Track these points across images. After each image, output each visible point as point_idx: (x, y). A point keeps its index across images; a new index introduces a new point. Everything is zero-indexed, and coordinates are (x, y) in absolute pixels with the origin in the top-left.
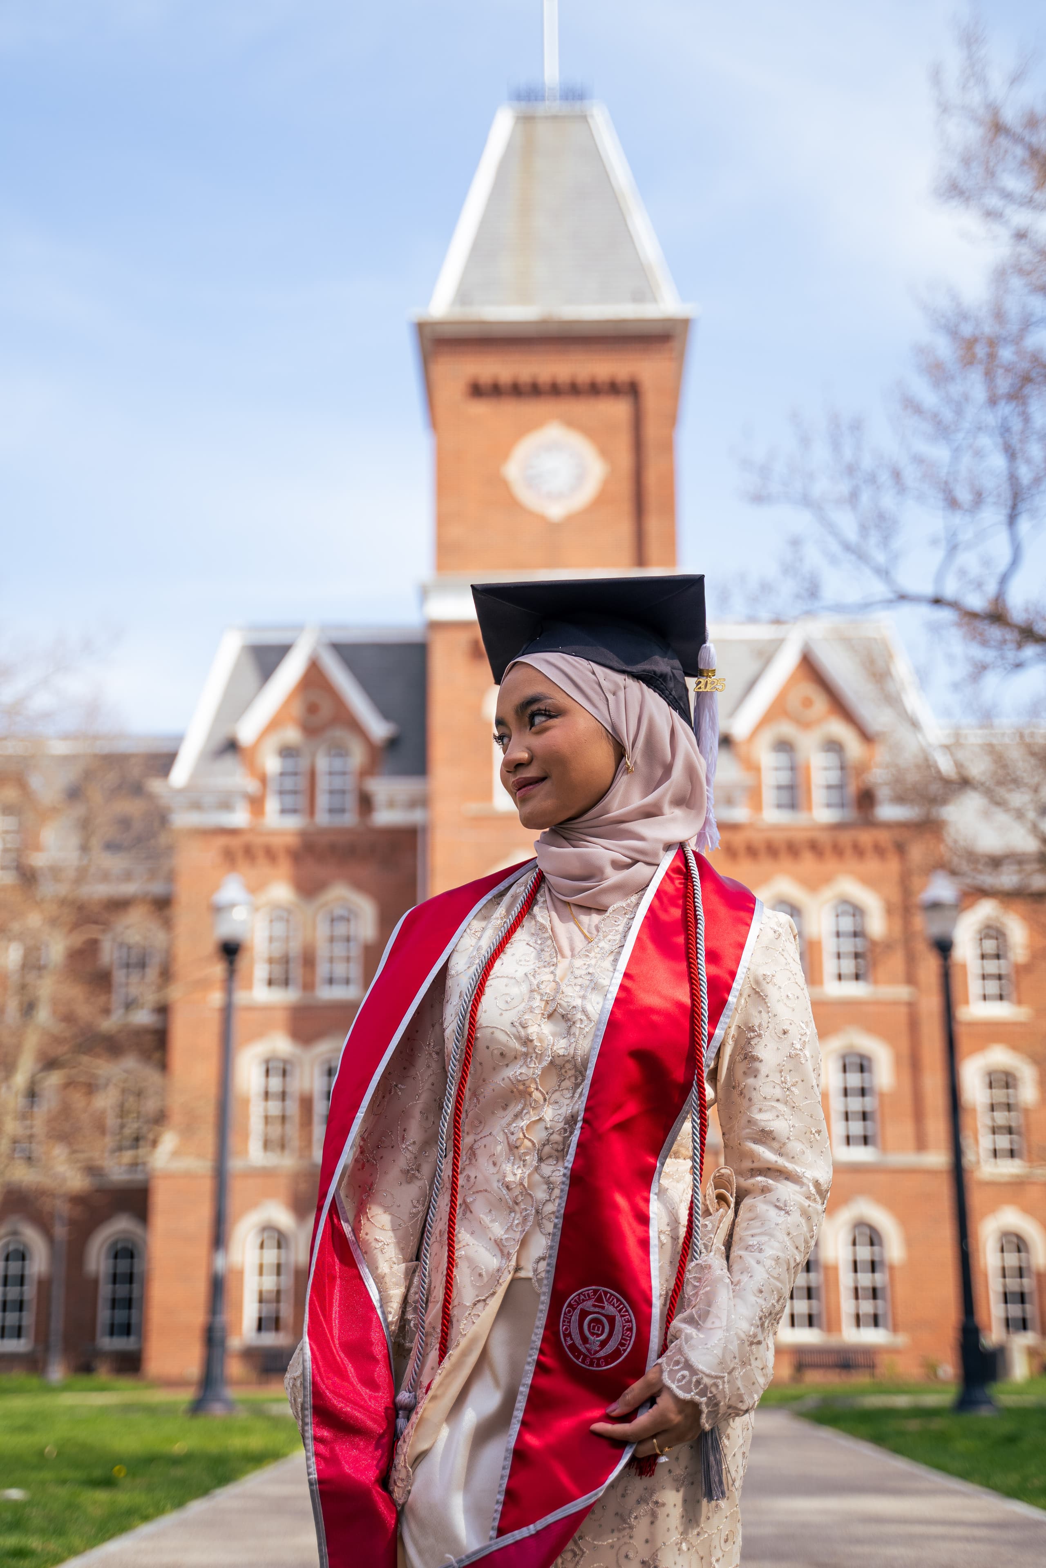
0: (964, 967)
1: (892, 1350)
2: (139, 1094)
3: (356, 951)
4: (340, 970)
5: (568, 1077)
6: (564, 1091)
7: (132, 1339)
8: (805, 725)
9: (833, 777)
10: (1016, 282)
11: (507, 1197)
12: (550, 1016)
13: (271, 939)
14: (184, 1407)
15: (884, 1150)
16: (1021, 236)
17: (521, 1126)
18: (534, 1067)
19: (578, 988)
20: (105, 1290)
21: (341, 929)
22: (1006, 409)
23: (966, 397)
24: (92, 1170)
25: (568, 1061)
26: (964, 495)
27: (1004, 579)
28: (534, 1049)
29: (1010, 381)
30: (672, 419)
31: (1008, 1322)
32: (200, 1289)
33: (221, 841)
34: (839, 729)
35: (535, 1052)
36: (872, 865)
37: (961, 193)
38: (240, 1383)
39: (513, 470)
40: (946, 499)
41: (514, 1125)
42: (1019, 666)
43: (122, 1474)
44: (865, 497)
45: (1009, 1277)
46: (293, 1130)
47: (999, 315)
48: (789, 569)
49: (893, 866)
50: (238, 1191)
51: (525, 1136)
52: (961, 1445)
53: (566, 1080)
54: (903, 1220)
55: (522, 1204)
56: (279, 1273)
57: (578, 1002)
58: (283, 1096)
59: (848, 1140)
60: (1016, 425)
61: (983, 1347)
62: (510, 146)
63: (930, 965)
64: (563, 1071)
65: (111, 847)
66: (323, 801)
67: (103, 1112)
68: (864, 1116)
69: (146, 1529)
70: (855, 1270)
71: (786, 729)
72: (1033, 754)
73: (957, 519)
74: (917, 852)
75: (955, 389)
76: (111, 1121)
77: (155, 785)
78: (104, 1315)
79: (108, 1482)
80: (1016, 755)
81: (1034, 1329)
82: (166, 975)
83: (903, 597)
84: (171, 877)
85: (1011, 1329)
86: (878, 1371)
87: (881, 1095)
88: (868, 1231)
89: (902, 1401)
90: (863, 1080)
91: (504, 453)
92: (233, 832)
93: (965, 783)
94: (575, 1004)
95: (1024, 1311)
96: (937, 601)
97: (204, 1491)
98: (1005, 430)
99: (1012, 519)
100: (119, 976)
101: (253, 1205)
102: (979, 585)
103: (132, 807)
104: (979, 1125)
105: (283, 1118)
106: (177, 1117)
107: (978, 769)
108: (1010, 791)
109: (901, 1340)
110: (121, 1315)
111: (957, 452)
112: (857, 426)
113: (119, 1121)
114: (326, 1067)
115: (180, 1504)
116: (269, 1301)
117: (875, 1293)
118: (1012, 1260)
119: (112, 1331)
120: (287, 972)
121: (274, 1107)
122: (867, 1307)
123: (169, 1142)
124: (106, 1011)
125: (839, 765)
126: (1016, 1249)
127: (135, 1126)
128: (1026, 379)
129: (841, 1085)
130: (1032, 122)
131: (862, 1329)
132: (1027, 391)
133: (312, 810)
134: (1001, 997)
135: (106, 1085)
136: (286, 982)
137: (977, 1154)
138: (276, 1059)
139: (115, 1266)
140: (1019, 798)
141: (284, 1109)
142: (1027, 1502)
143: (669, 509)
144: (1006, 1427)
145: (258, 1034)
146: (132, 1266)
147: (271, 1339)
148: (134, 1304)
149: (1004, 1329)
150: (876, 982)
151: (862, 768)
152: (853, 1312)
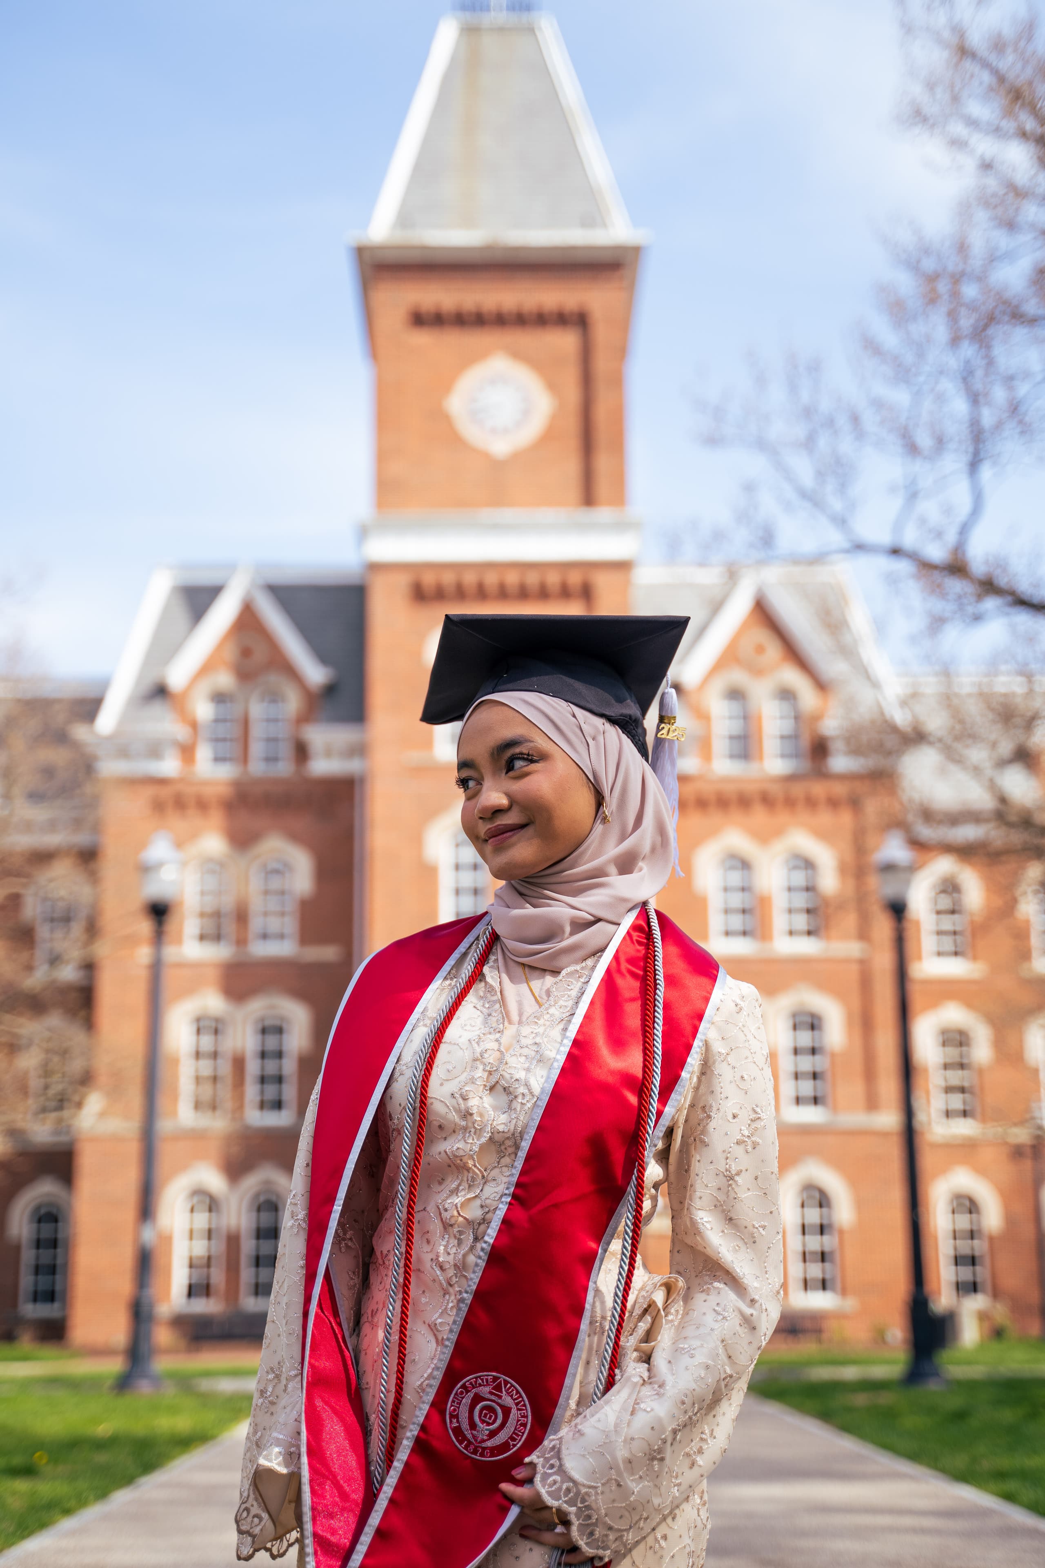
0: (917, 923)
1: (839, 1316)
2: (64, 1053)
3: (291, 906)
4: (274, 924)
5: (507, 1154)
6: (504, 1168)
7: (56, 1305)
8: (758, 672)
9: (787, 726)
10: (981, 216)
11: (441, 1278)
12: (492, 1089)
13: (203, 893)
14: (109, 1382)
15: (835, 1109)
16: (987, 166)
17: (455, 1203)
18: (472, 1143)
19: (522, 1059)
20: (28, 1256)
21: (275, 883)
22: (968, 350)
23: (928, 339)
24: (13, 1133)
25: (508, 1138)
26: (924, 440)
27: (964, 530)
28: (474, 1123)
29: (972, 321)
30: (622, 351)
31: (958, 1286)
32: (127, 1259)
33: (148, 792)
34: (792, 676)
35: (475, 1127)
36: (825, 818)
37: (925, 120)
38: (169, 1351)
39: (456, 404)
40: (907, 445)
41: (449, 1201)
42: (977, 618)
43: (44, 1461)
44: (823, 442)
45: (959, 1239)
46: (225, 1092)
47: (962, 248)
48: (743, 517)
49: (846, 818)
50: (166, 1154)
51: (459, 1214)
52: (910, 1421)
53: (506, 1157)
54: (854, 1181)
55: (456, 1285)
56: (209, 1238)
57: (521, 1075)
58: (215, 1055)
59: (798, 1101)
60: (980, 369)
61: (932, 1312)
62: (453, 59)
63: (883, 926)
64: (503, 1147)
65: (35, 797)
66: (257, 749)
67: (26, 1073)
68: (815, 1076)
69: (67, 1524)
70: (804, 1233)
71: (737, 676)
72: (992, 710)
73: (918, 466)
74: (872, 808)
75: (918, 329)
76: (35, 1083)
77: (80, 732)
78: (26, 1281)
79: (28, 1471)
80: (974, 710)
81: (984, 1291)
82: (92, 929)
83: (859, 547)
84: (97, 828)
85: (960, 1292)
86: (825, 1336)
87: (833, 1055)
88: (817, 1195)
89: (850, 1373)
90: (813, 1040)
91: (446, 386)
92: (162, 782)
93: (920, 737)
94: (518, 1077)
95: (974, 1274)
96: (896, 552)
97: (127, 1480)
98: (967, 373)
99: (974, 465)
100: (43, 932)
101: (182, 1167)
102: (939, 535)
103: (57, 756)
104: (931, 1086)
105: (215, 1079)
106: (103, 1078)
107: (935, 723)
108: (967, 746)
109: (850, 1304)
110: (44, 1280)
111: (918, 395)
112: (815, 368)
113: (42, 1080)
114: (260, 1026)
115: (103, 1494)
116: (201, 1267)
117: (823, 1257)
118: (963, 1221)
119: (36, 1297)
120: (219, 927)
121: (206, 1067)
122: (815, 1270)
123: (94, 1103)
124: (29, 968)
125: (793, 714)
126: (968, 1211)
127: (60, 1087)
128: (991, 319)
129: (791, 1045)
130: (999, 45)
131: (809, 1292)
132: (990, 331)
133: (245, 758)
134: (956, 954)
135: (29, 1045)
136: (217, 937)
137: (929, 1115)
138: (209, 1018)
139: (39, 1231)
140: (978, 755)
141: (215, 1069)
142: (976, 1486)
143: (618, 445)
144: (955, 1402)
145: (189, 990)
146: (56, 1231)
147: (201, 1306)
148: (58, 1270)
149: (954, 1293)
150: (828, 938)
151: (816, 718)
152: (801, 1275)
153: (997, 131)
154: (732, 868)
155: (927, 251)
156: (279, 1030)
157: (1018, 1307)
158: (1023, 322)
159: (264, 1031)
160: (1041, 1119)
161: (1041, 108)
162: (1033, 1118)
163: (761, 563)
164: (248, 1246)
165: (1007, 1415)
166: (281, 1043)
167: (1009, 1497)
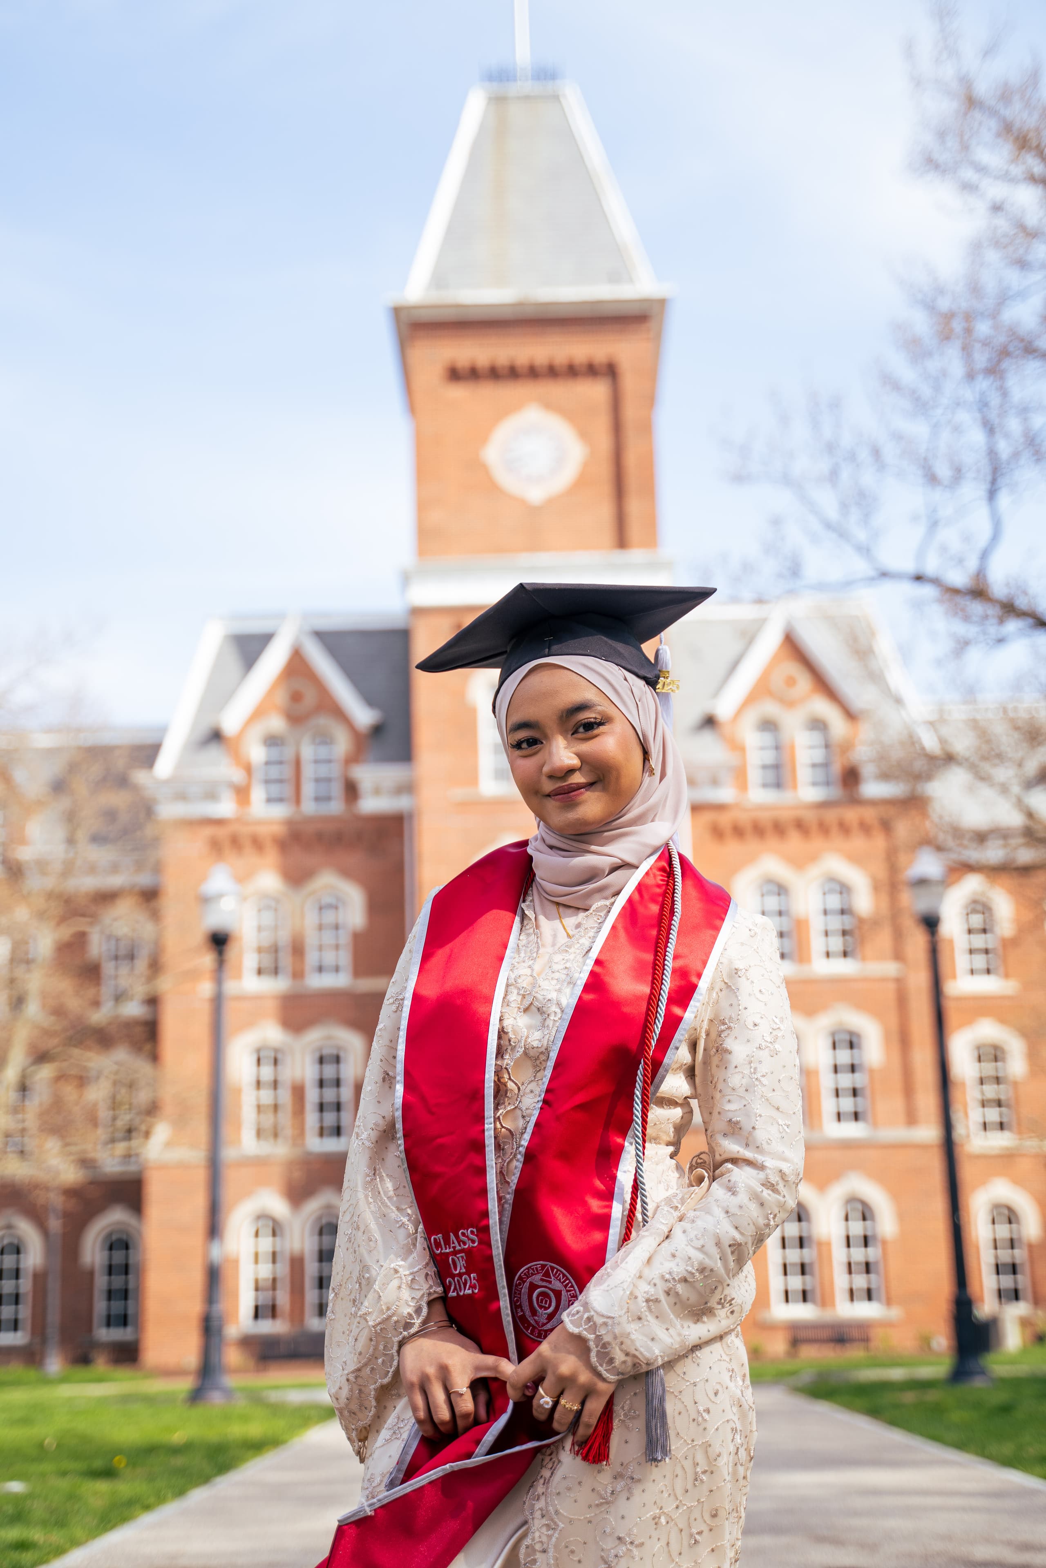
0: (951, 942)
1: (886, 1324)
2: (131, 1085)
3: (345, 939)
4: (329, 958)
7: (129, 1329)
8: (789, 704)
9: (818, 755)
10: (993, 256)
12: (526, 1010)
13: (260, 929)
14: (182, 1396)
15: (875, 1125)
16: (997, 208)
19: (555, 981)
20: (101, 1282)
21: (329, 917)
22: (983, 384)
23: (944, 373)
24: (85, 1163)
25: (542, 1053)
26: (943, 471)
27: (985, 555)
29: (987, 355)
30: (650, 400)
31: (1000, 1293)
32: (197, 1279)
33: (208, 831)
34: (822, 707)
36: (858, 842)
37: (937, 166)
38: (237, 1371)
39: (492, 454)
40: (927, 475)
42: (1001, 641)
43: (123, 1465)
44: (845, 474)
45: (1000, 1249)
46: (285, 1119)
47: (975, 289)
48: (770, 549)
49: (879, 842)
50: (232, 1180)
52: (956, 1416)
54: (896, 1195)
56: (274, 1261)
57: (553, 995)
58: (275, 1084)
59: (839, 1117)
60: (995, 400)
61: (976, 1318)
62: (482, 127)
63: (917, 940)
64: (538, 1062)
65: (97, 839)
66: (308, 789)
67: (95, 1105)
68: (855, 1092)
69: (148, 1518)
70: (848, 1246)
71: (770, 708)
72: (1017, 728)
73: (938, 495)
74: (903, 829)
75: (933, 365)
76: (104, 1114)
77: (140, 777)
78: (100, 1306)
79: (108, 1473)
80: (1000, 730)
81: (1025, 1299)
82: (155, 966)
83: (884, 575)
84: (158, 868)
85: (1003, 1299)
86: (872, 1344)
87: (871, 1071)
88: (860, 1207)
89: (896, 1374)
90: (852, 1056)
91: (483, 437)
92: (219, 822)
93: (949, 758)
94: (550, 998)
95: (1016, 1282)
96: (919, 578)
97: (203, 1480)
98: (983, 404)
99: (992, 494)
100: (108, 968)
101: (247, 1194)
102: (961, 561)
103: (118, 799)
104: (969, 1099)
105: (276, 1107)
106: (169, 1108)
107: (962, 744)
108: (995, 765)
109: (895, 1313)
110: (117, 1306)
111: (936, 428)
112: (835, 404)
113: (111, 1113)
114: (317, 1055)
116: (265, 1289)
117: (868, 1268)
118: (1003, 1231)
119: (109, 1322)
120: (276, 960)
121: (266, 1096)
122: (860, 1281)
123: (161, 1132)
124: (96, 1004)
125: (823, 743)
126: (1007, 1221)
127: (128, 1117)
128: (1004, 353)
129: (831, 1063)
130: (1006, 95)
131: (856, 1303)
132: (1005, 365)
133: (297, 799)
134: (988, 971)
135: (98, 1078)
136: (275, 971)
137: (967, 1127)
138: (268, 1048)
139: (110, 1257)
140: (1004, 773)
141: (276, 1097)
142: (1023, 1471)
143: (649, 490)
144: (1000, 1397)
145: (249, 1023)
146: (127, 1257)
147: (267, 1327)
148: (131, 1295)
149: (996, 1300)
150: (864, 959)
151: (847, 746)
152: (846, 1286)
153: (1007, 178)
154: (770, 893)
155: (941, 291)
156: (337, 1060)
158: (1037, 357)
159: (321, 1060)
163: (792, 593)
164: (311, 1268)
166: (338, 1071)
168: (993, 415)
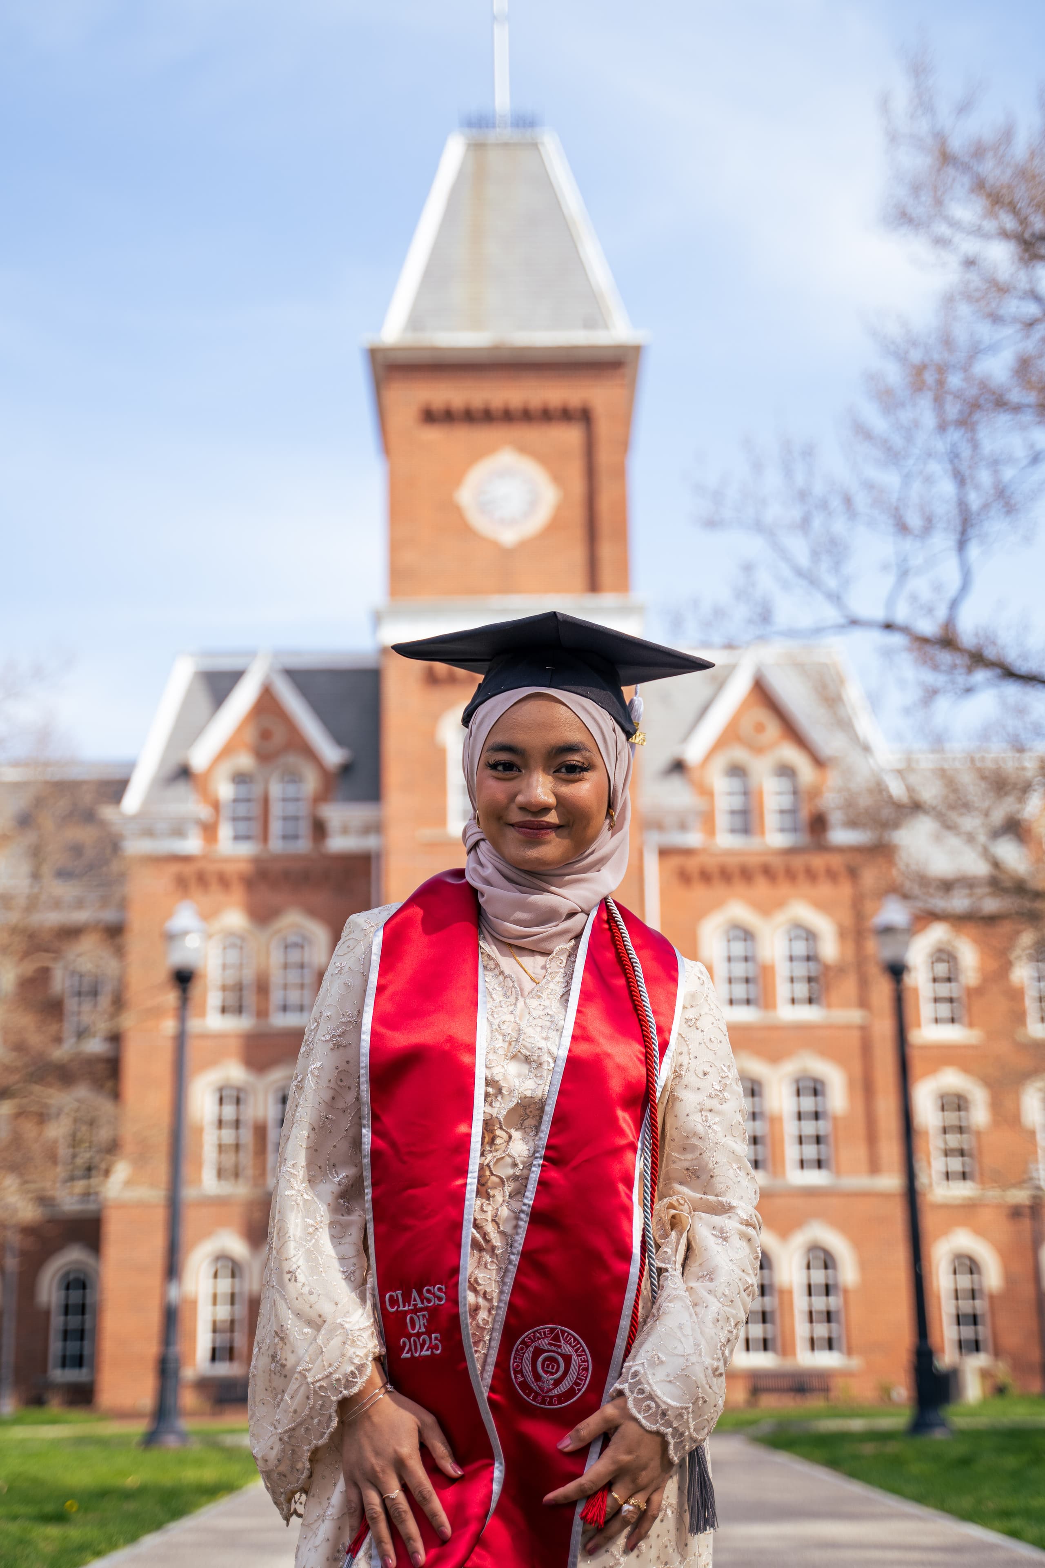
0: (916, 990)
1: (846, 1374)
2: (92, 1123)
3: (309, 978)
4: (294, 997)
7: (85, 1370)
8: (758, 750)
9: (786, 801)
10: (964, 309)
13: (224, 967)
14: (136, 1439)
15: (838, 1173)
16: (970, 263)
20: (57, 1321)
21: (295, 956)
22: (955, 435)
23: (916, 424)
24: (43, 1200)
26: (914, 520)
27: (954, 605)
29: (959, 407)
30: (624, 445)
31: (961, 1344)
32: (154, 1319)
33: (174, 868)
34: (790, 754)
36: (825, 889)
37: (911, 220)
38: (193, 1414)
39: (466, 496)
40: (897, 525)
42: (969, 690)
43: (74, 1509)
44: (817, 522)
45: (961, 1299)
46: (247, 1159)
47: (947, 342)
48: (741, 594)
49: (845, 890)
50: (191, 1219)
52: (916, 1469)
54: (857, 1243)
56: (232, 1303)
58: (237, 1123)
59: (802, 1164)
60: (966, 452)
61: (937, 1369)
62: (461, 174)
63: (882, 989)
65: (63, 874)
66: (276, 827)
67: (55, 1142)
68: (818, 1140)
70: (810, 1294)
71: (739, 754)
72: (983, 778)
73: (908, 545)
74: (869, 877)
75: (905, 416)
76: (63, 1152)
77: (107, 812)
78: (55, 1346)
79: (60, 1518)
80: (967, 779)
81: (986, 1351)
82: (119, 1003)
83: (854, 623)
84: (123, 904)
85: (963, 1350)
86: (832, 1394)
87: (835, 1119)
88: (822, 1255)
89: (857, 1425)
90: (816, 1104)
91: (457, 479)
92: (186, 859)
93: (916, 807)
95: (976, 1333)
96: (888, 626)
98: (954, 456)
99: (962, 545)
100: (71, 1004)
101: (206, 1234)
102: (930, 610)
103: (84, 834)
104: (932, 1148)
105: (237, 1147)
106: (129, 1147)
107: (930, 792)
108: (962, 814)
109: (855, 1363)
110: (73, 1347)
111: (907, 479)
112: (809, 452)
113: (71, 1150)
114: (280, 1095)
115: (132, 1538)
116: (223, 1331)
117: (829, 1316)
118: (965, 1281)
119: (64, 1363)
120: (240, 999)
121: (228, 1136)
122: (821, 1330)
123: (121, 1171)
124: (58, 1040)
125: (791, 789)
126: (969, 1271)
127: (87, 1155)
128: (975, 406)
129: (795, 1109)
130: (979, 151)
131: (816, 1352)
132: (976, 416)
133: (265, 837)
134: (953, 1020)
135: (58, 1115)
136: (239, 1010)
137: (930, 1176)
138: (230, 1087)
139: (67, 1297)
140: (970, 822)
141: (238, 1137)
142: (982, 1525)
143: (622, 534)
144: (959, 1449)
145: (211, 1062)
146: (84, 1297)
147: (224, 1370)
148: (87, 1335)
149: (957, 1351)
150: (829, 1006)
151: (815, 793)
152: (807, 1335)
153: (978, 232)
154: (736, 938)
155: (914, 344)
157: (1019, 1366)
158: (1008, 410)
160: (1039, 1179)
161: (1020, 209)
162: (1031, 1179)
163: (762, 639)
165: (1011, 1462)
167: (1014, 1534)
168: (964, 467)
